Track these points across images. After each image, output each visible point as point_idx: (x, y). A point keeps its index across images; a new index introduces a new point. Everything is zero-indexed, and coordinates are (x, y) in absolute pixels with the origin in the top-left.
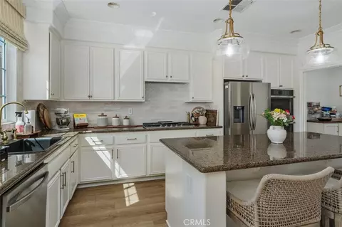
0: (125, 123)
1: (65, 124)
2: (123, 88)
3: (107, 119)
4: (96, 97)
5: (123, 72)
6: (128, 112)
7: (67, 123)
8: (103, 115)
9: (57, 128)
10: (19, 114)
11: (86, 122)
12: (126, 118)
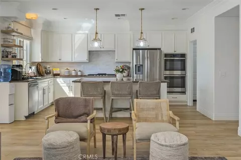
0: (79, 74)
1: (49, 73)
2: (76, 55)
3: (69, 72)
4: (64, 60)
5: (76, 46)
6: (81, 68)
7: (50, 73)
8: (67, 69)
9: (45, 75)
10: (30, 68)
11: (59, 73)
12: (80, 71)
